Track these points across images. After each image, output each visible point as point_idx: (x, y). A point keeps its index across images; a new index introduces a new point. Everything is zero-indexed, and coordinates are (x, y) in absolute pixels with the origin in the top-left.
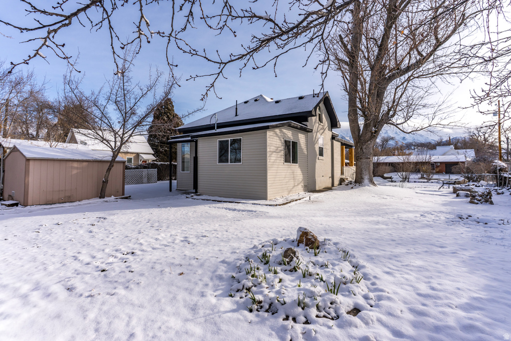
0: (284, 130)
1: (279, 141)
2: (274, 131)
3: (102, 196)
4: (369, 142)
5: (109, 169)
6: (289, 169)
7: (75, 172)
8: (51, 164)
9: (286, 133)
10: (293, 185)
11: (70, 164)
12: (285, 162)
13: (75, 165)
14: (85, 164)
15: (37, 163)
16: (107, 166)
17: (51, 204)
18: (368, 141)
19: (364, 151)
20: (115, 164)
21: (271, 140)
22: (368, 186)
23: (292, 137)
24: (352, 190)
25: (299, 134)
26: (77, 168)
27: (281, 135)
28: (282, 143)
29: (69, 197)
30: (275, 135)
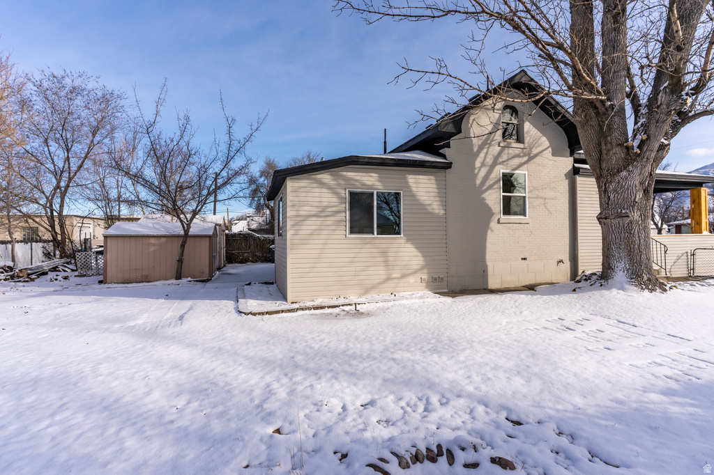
0: (350, 174)
1: (330, 195)
2: (314, 179)
3: (179, 277)
4: (624, 173)
5: (183, 246)
6: (368, 246)
7: (152, 249)
8: (127, 240)
9: (358, 178)
10: (384, 277)
11: (146, 240)
12: (351, 232)
13: (153, 241)
14: (163, 240)
15: (114, 240)
16: (180, 241)
17: (128, 283)
18: (619, 171)
19: (612, 196)
20: (188, 239)
21: (304, 194)
22: (622, 288)
23: (378, 183)
24: (575, 295)
25: (411, 176)
26: (154, 245)
27: (339, 184)
28: (340, 197)
29: (147, 276)
30: (315, 185)
